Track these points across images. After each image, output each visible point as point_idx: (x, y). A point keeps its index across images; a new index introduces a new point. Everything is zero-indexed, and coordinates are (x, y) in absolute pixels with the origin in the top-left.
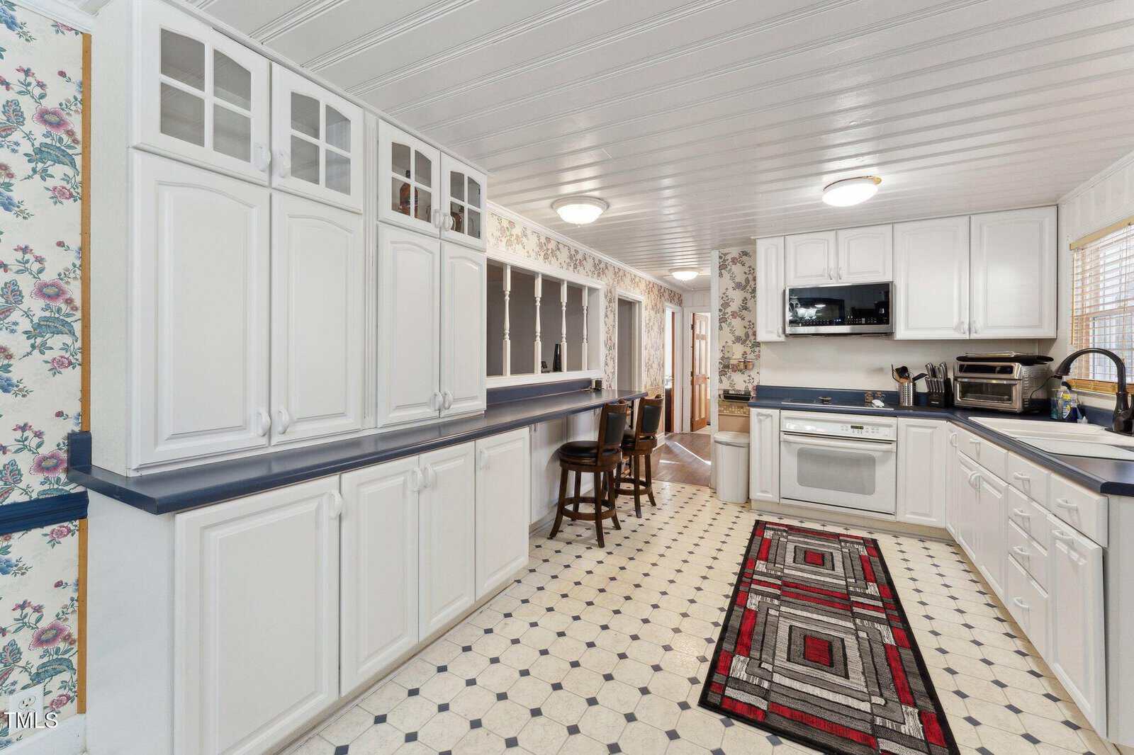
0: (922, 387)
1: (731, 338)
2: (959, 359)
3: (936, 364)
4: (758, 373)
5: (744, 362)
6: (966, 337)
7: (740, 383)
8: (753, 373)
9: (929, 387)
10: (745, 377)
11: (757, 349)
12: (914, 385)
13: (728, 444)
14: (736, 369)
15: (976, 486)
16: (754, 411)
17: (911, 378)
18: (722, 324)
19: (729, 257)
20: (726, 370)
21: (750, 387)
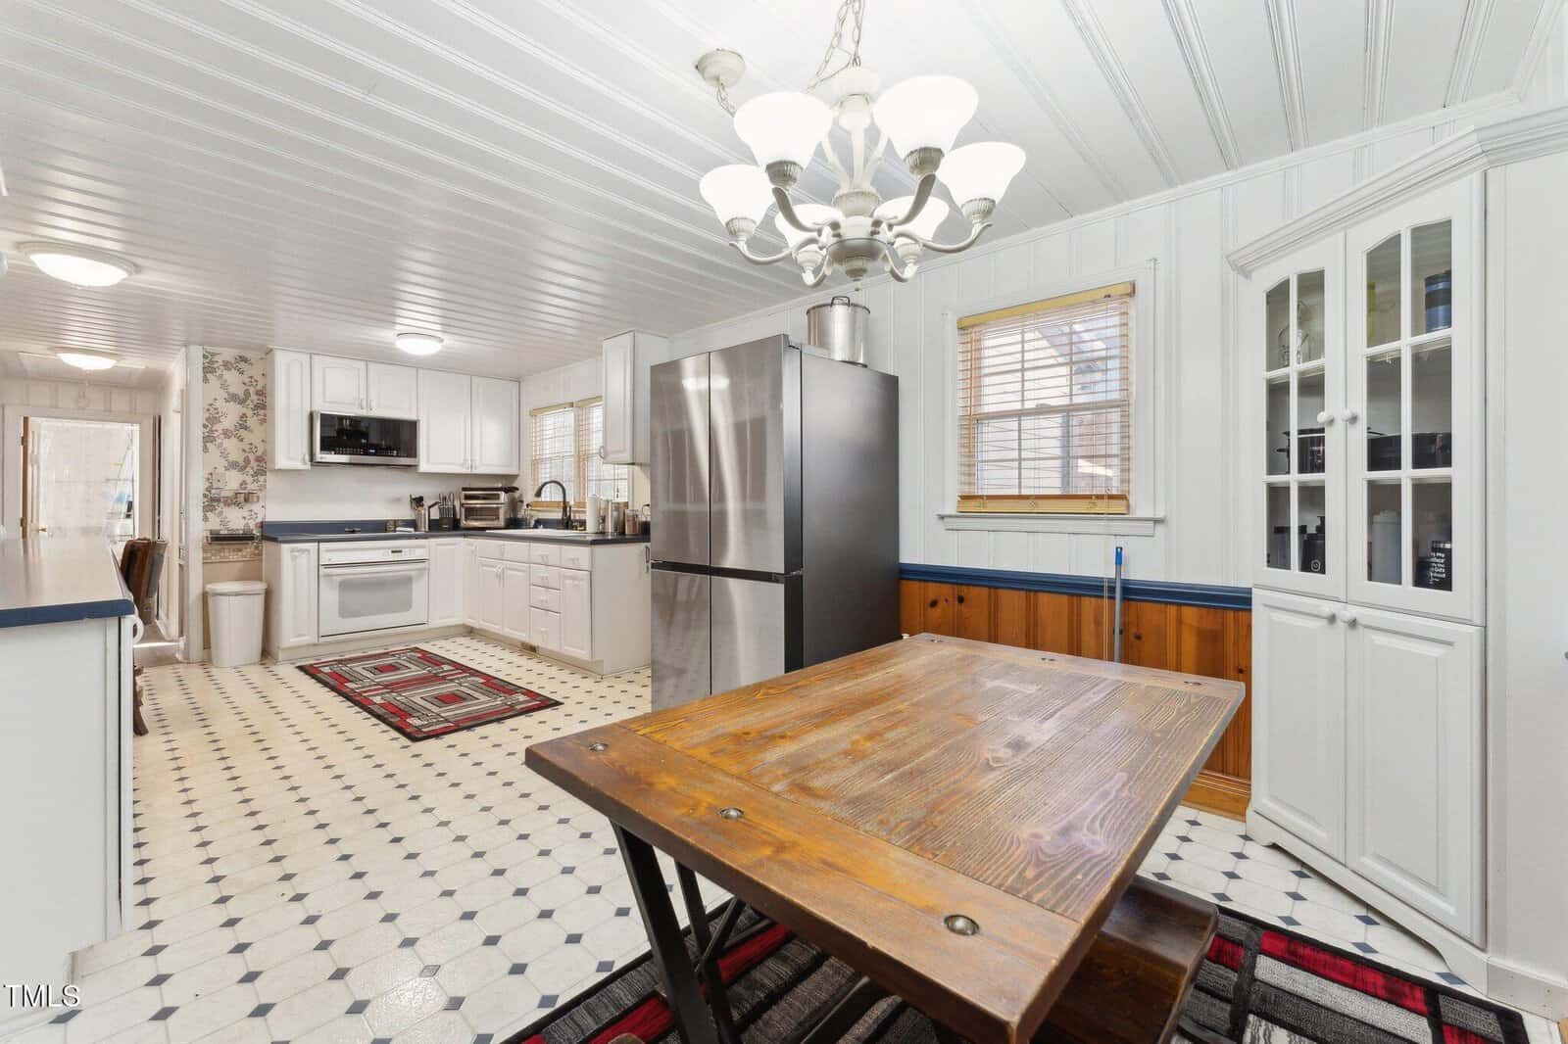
0: (435, 514)
1: (222, 464)
2: (464, 489)
3: (446, 494)
4: (263, 506)
5: (243, 494)
6: (469, 472)
7: (236, 520)
8: (256, 507)
9: (441, 514)
10: (245, 513)
11: (262, 478)
12: (429, 512)
14: (229, 502)
15: (500, 577)
16: (285, 546)
17: (426, 507)
18: (208, 444)
19: (219, 359)
20: (215, 504)
21: (252, 524)
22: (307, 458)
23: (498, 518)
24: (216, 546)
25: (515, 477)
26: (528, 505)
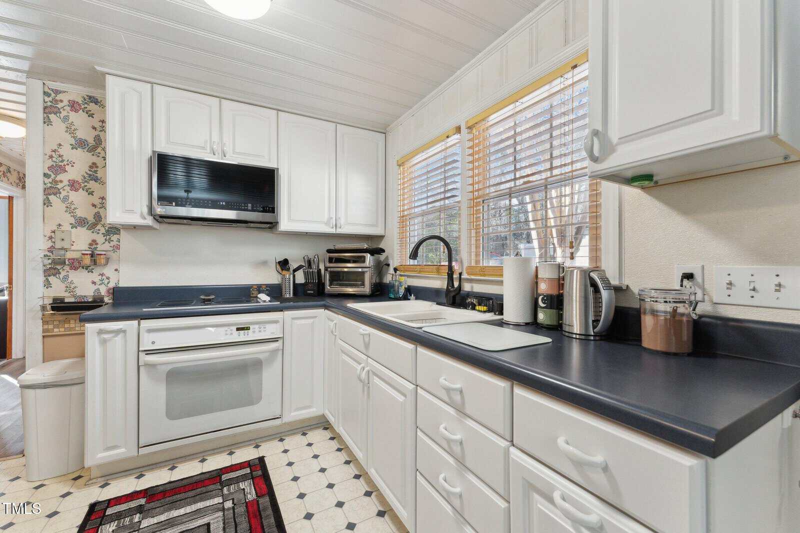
0: (300, 278)
1: (67, 220)
2: (329, 251)
3: (311, 257)
4: (116, 270)
5: (92, 255)
6: (333, 231)
7: (85, 285)
8: (108, 271)
9: (306, 279)
10: (95, 277)
11: (115, 238)
12: (294, 276)
13: (45, 386)
14: (75, 265)
17: (291, 270)
18: (51, 197)
19: (65, 98)
20: (59, 267)
21: (103, 290)
22: (145, 210)
23: (363, 284)
24: (59, 316)
25: (381, 237)
26: (396, 270)
